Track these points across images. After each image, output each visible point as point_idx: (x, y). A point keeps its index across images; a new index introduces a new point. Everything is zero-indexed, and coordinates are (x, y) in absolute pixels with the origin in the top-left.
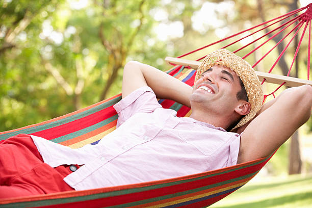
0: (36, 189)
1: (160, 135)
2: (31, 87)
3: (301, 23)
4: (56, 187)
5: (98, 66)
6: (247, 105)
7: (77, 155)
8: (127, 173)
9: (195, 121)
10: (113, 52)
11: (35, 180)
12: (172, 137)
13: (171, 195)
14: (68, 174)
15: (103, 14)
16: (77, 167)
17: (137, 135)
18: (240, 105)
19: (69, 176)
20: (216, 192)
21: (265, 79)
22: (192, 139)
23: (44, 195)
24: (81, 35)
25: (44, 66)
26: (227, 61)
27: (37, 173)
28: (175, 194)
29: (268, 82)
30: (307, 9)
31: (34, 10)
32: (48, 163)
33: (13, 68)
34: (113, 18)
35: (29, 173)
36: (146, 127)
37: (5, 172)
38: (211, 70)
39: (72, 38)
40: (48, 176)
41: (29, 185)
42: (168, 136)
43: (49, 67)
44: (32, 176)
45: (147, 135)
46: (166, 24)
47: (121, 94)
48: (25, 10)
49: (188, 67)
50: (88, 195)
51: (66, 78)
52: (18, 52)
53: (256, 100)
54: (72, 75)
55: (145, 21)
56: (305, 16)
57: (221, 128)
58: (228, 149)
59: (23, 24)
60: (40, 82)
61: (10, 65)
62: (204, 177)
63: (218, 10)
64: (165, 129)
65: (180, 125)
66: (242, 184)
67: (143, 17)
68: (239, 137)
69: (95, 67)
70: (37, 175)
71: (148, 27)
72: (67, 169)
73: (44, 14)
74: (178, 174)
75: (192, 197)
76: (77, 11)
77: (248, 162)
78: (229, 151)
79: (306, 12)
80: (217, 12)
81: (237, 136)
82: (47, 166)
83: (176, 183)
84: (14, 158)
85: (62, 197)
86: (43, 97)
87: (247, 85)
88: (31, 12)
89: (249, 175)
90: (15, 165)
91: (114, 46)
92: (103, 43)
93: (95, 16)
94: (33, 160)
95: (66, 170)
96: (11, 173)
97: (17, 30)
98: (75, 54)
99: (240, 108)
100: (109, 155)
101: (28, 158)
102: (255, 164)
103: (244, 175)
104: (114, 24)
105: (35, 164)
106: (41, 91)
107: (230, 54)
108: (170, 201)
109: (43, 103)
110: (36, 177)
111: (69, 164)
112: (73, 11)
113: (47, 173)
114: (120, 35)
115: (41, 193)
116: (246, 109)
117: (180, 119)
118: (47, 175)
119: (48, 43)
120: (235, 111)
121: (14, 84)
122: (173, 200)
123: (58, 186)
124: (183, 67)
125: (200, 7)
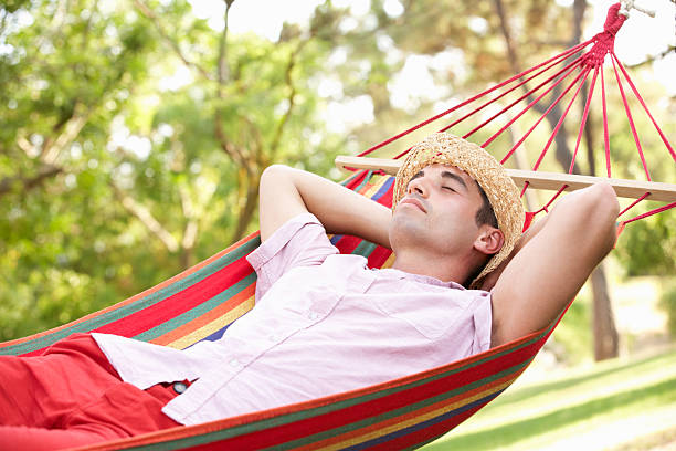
0: (115, 431)
1: (340, 308)
2: (100, 244)
3: (584, 71)
4: (152, 423)
5: (221, 194)
6: (496, 235)
7: (185, 362)
8: (283, 385)
9: (403, 274)
10: (244, 163)
11: (111, 414)
12: (363, 310)
13: (373, 419)
14: (170, 399)
15: (219, 94)
16: (186, 384)
17: (296, 312)
18: (484, 235)
19: (171, 402)
20: (456, 406)
21: (528, 183)
22: (402, 310)
23: (129, 439)
24: (183, 138)
25: (121, 202)
26: (452, 153)
27: (113, 402)
28: (380, 416)
29: (533, 187)
30: (593, 44)
31: (91, 99)
32: (130, 382)
33: (61, 212)
34: (238, 99)
35: (98, 403)
36: (311, 295)
37: (53, 405)
38: (421, 174)
39: (168, 144)
40: (136, 406)
41: (99, 424)
42: (355, 309)
43: (130, 203)
44: (103, 407)
45: (315, 310)
46: (340, 101)
47: (259, 232)
48: (74, 102)
49: (381, 172)
50: (213, 432)
51: (163, 221)
52: (70, 181)
53: (512, 222)
54: (175, 214)
55: (299, 100)
56: (592, 58)
57: (454, 283)
58: (470, 324)
59: (73, 128)
60: (116, 233)
61: (56, 205)
62: (431, 380)
63: (435, 67)
64: (350, 295)
65: (376, 286)
66: (505, 385)
67: (293, 94)
68: (489, 296)
69: (215, 194)
70: (114, 406)
71: (307, 110)
72: (168, 390)
73: (110, 105)
74: (379, 378)
75: (411, 421)
76: (173, 94)
77: (512, 341)
78: (474, 326)
79: (592, 50)
80: (432, 71)
81: (485, 295)
82: (129, 387)
83: (379, 395)
84: (66, 378)
85: (163, 439)
86: (124, 261)
87: (493, 196)
88: (85, 104)
89: (515, 368)
90: (70, 391)
91: (245, 153)
92: (224, 148)
93: (207, 98)
94: (104, 380)
95: (166, 391)
96: (64, 406)
97: (62, 139)
98: (175, 174)
99: (483, 239)
100: (245, 355)
101: (93, 376)
102: (526, 345)
103: (506, 367)
104: (241, 111)
105: (107, 386)
106: (119, 249)
107: (455, 140)
108: (372, 431)
109: (125, 271)
110: (112, 410)
111: (170, 381)
112: (163, 96)
113: (133, 400)
114: (254, 131)
115: (122, 436)
116: (495, 241)
117: (376, 273)
118: (132, 404)
119: (124, 157)
120: (474, 248)
121: (67, 241)
122: (378, 429)
123: (156, 421)
124: (370, 173)
125: (400, 65)
